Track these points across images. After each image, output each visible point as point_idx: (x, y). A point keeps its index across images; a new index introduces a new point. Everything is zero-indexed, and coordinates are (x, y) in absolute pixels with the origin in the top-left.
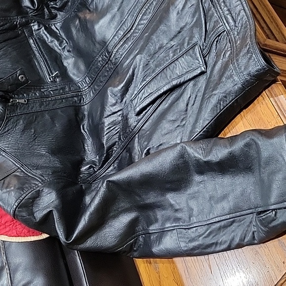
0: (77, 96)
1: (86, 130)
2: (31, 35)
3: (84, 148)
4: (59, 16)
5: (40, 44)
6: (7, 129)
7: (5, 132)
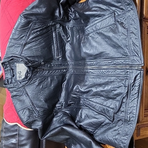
0: (66, 69)
1: (64, 86)
2: (55, 30)
3: (61, 95)
4: (71, 21)
5: (58, 36)
6: (31, 83)
7: (30, 84)
